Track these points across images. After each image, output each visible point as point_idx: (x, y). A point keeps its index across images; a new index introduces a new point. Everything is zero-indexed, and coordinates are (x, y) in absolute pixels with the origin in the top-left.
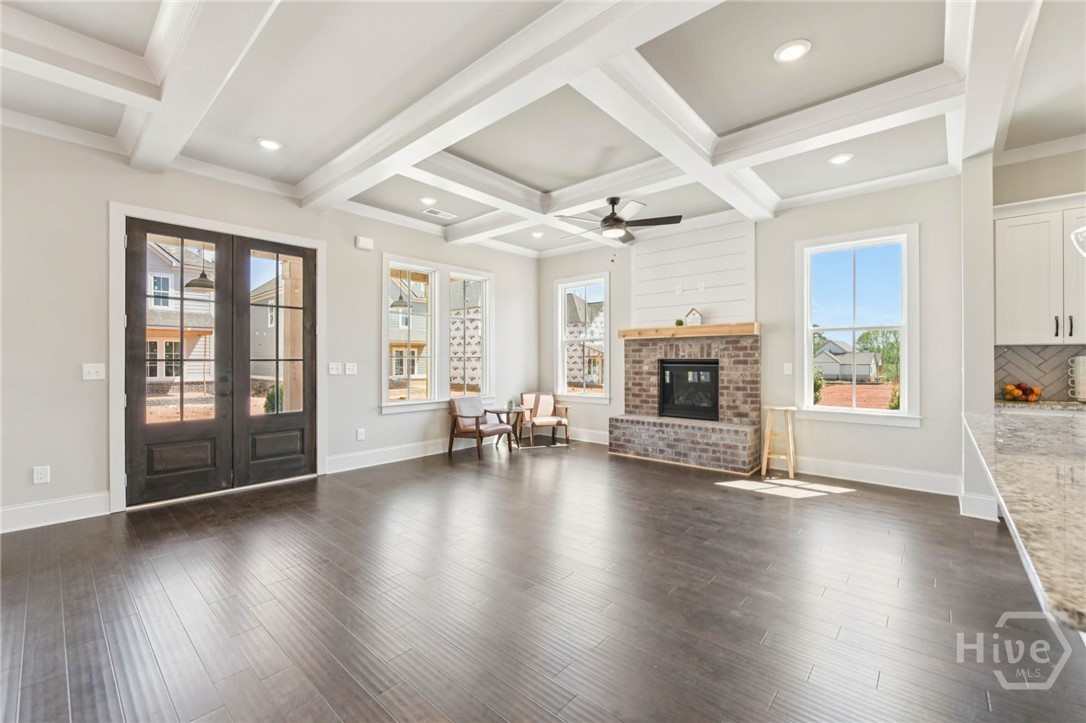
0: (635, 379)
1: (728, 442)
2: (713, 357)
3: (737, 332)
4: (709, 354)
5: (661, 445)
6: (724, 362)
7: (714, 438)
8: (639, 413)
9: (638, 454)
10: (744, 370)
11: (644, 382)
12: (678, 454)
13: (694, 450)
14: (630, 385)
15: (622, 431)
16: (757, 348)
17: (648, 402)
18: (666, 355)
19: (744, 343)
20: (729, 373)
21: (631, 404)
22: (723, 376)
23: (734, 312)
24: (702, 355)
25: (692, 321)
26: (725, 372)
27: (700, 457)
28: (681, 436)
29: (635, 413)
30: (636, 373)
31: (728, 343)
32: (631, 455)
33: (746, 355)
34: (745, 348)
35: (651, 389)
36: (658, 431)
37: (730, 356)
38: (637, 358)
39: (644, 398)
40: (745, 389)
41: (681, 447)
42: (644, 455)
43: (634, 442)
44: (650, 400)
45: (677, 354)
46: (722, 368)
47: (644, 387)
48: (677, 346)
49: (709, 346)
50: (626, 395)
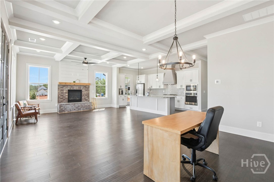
0: (61, 94)
1: (89, 105)
2: (81, 89)
3: (85, 85)
4: (80, 89)
5: (75, 108)
6: (83, 90)
7: (86, 104)
8: (62, 103)
9: (68, 112)
10: (87, 92)
11: (64, 95)
12: (78, 109)
13: (82, 107)
14: (60, 96)
15: (63, 107)
16: (89, 88)
17: (65, 100)
18: (70, 89)
19: (87, 87)
20: (84, 92)
21: (60, 101)
22: (83, 93)
23: (85, 81)
24: (79, 89)
25: (77, 82)
26: (83, 92)
27: (83, 109)
28: (79, 105)
29: (61, 103)
30: (62, 93)
31: (84, 87)
32: (66, 112)
33: (87, 89)
34: (87, 88)
35: (66, 96)
36: (74, 105)
37: (84, 89)
38: (62, 89)
39: (64, 99)
40: (87, 95)
41: (79, 107)
42: (70, 111)
43: (67, 109)
44: (66, 99)
45: (73, 89)
46: (83, 91)
47: (64, 96)
48: (73, 87)
49: (80, 87)
50: (58, 98)
